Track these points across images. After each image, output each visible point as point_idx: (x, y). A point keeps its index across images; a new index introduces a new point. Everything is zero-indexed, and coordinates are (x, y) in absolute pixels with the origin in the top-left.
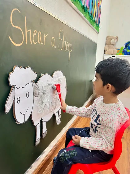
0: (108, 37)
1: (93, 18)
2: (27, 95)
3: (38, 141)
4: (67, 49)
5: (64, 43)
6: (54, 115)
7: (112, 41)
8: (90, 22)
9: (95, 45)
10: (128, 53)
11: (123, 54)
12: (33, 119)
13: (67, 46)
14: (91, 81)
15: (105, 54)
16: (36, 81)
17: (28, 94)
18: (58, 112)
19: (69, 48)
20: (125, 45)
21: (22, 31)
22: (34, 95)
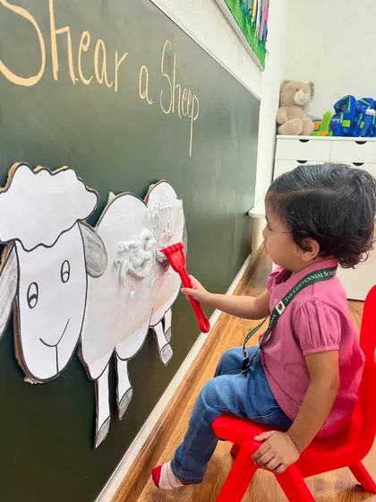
0: (286, 82)
1: (250, 20)
2: (64, 275)
3: (103, 431)
4: (185, 111)
5: (177, 90)
6: (151, 334)
7: (298, 97)
9: (256, 104)
10: (345, 131)
11: (331, 133)
12: (87, 357)
13: (184, 101)
14: (247, 213)
16: (94, 220)
17: (66, 268)
19: (190, 106)
20: (335, 107)
21: (37, 27)
22: (87, 272)
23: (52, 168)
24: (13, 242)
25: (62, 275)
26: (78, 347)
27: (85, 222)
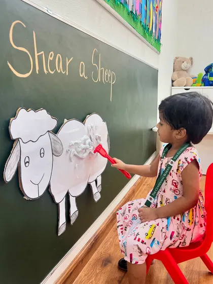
0: (177, 58)
1: (148, 31)
2: (42, 154)
3: (62, 228)
4: (107, 80)
5: (102, 70)
7: (184, 66)
8: (144, 36)
9: (156, 72)
10: (211, 83)
11: (203, 84)
14: (152, 129)
15: (173, 86)
16: (56, 131)
17: (42, 151)
18: (96, 181)
19: (110, 77)
20: (205, 70)
21: (29, 54)
22: (53, 154)
23: (36, 109)
24: (18, 139)
25: (40, 154)
26: (49, 187)
27: (51, 132)
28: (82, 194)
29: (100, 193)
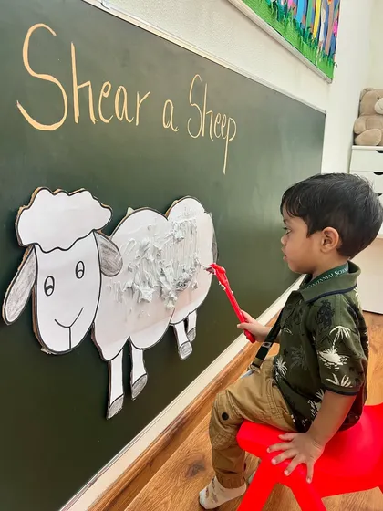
0: (366, 90)
1: (310, 38)
2: (79, 271)
3: (116, 405)
4: (218, 133)
5: (208, 116)
6: (171, 331)
8: (300, 49)
9: (320, 117)
13: (216, 124)
15: (354, 144)
16: (109, 230)
17: (80, 267)
18: (186, 322)
19: (225, 129)
21: (60, 86)
22: (101, 271)
23: (70, 190)
25: (77, 273)
26: (91, 331)
27: (100, 231)
28: (158, 345)
29: (192, 344)
